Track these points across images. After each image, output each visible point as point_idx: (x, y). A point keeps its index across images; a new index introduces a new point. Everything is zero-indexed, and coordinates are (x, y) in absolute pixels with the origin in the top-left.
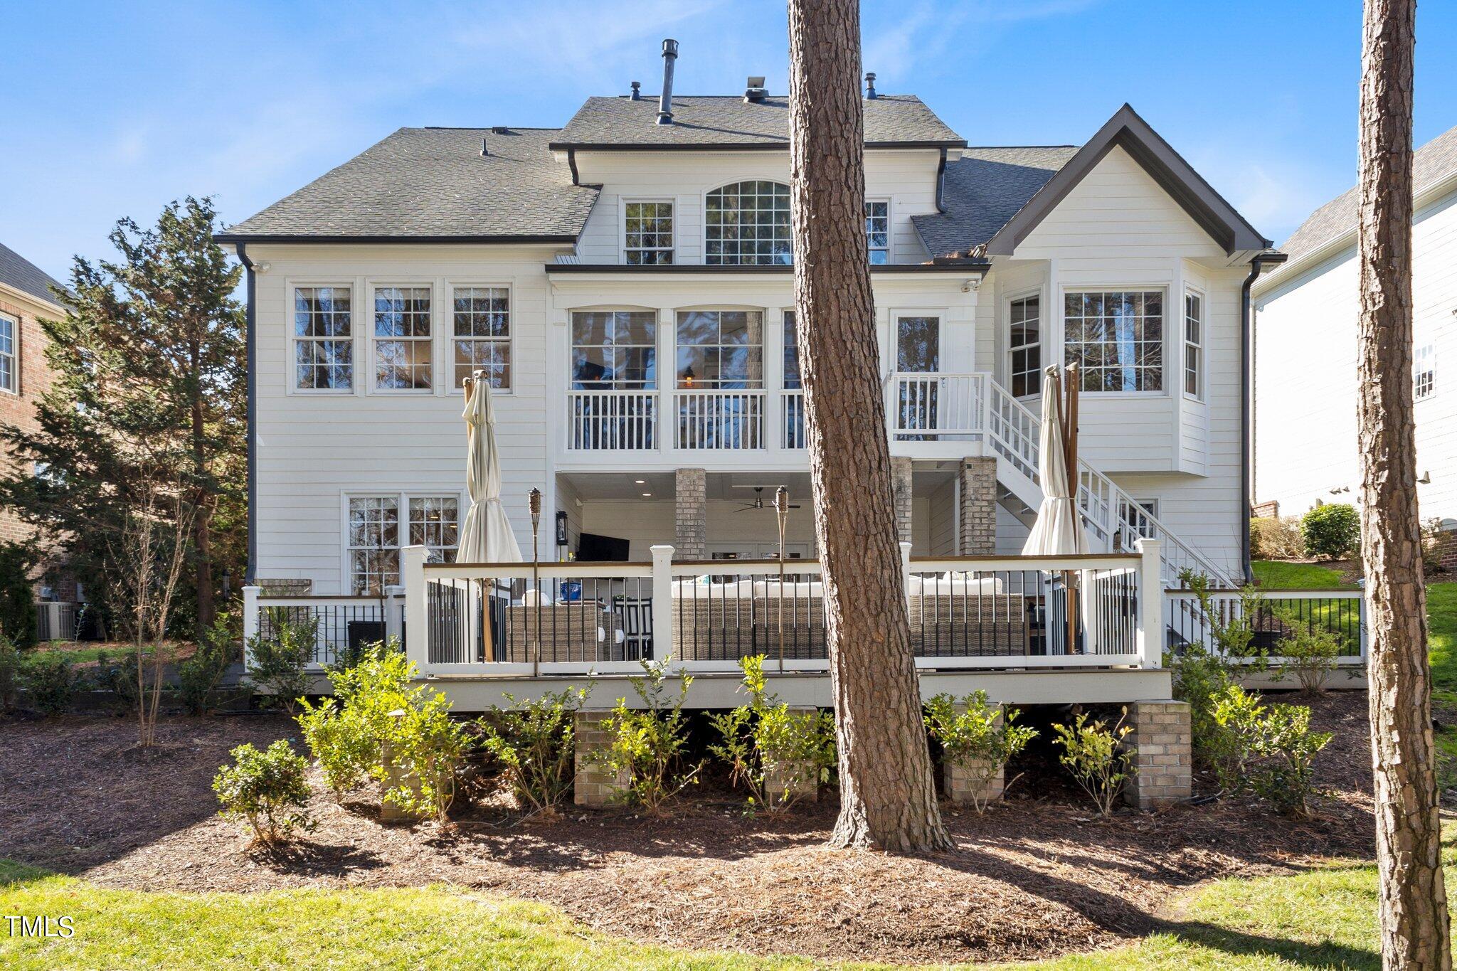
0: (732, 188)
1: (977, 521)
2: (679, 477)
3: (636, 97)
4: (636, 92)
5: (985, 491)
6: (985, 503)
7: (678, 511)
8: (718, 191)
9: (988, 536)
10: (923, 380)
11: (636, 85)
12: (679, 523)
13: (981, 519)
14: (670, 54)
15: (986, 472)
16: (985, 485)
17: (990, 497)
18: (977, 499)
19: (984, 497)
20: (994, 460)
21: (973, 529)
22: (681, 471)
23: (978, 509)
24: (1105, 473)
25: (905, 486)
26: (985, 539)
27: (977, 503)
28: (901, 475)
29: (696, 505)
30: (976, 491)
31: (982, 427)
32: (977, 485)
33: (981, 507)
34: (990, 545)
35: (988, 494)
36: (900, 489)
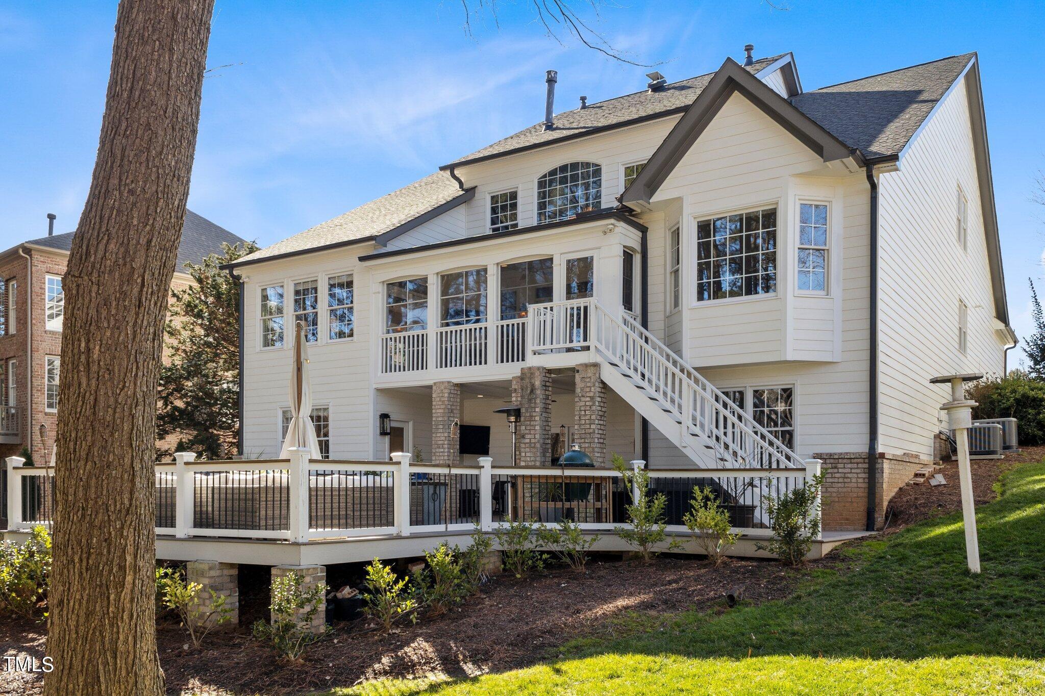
0: (553, 173)
1: (583, 413)
2: (434, 388)
3: (584, 107)
4: (584, 103)
5: (588, 390)
6: (588, 399)
7: (434, 411)
8: (545, 176)
9: (590, 424)
10: (579, 305)
11: (583, 99)
12: (434, 419)
13: (585, 411)
14: (551, 81)
15: (589, 375)
16: (588, 385)
17: (592, 394)
18: (583, 396)
19: (588, 394)
20: (598, 365)
21: (580, 419)
22: (437, 383)
23: (583, 404)
24: (696, 369)
25: (535, 389)
26: (588, 426)
27: (583, 399)
28: (533, 381)
29: (443, 407)
30: (582, 390)
31: (590, 340)
32: (582, 385)
33: (586, 402)
34: (591, 431)
35: (590, 391)
36: (532, 391)
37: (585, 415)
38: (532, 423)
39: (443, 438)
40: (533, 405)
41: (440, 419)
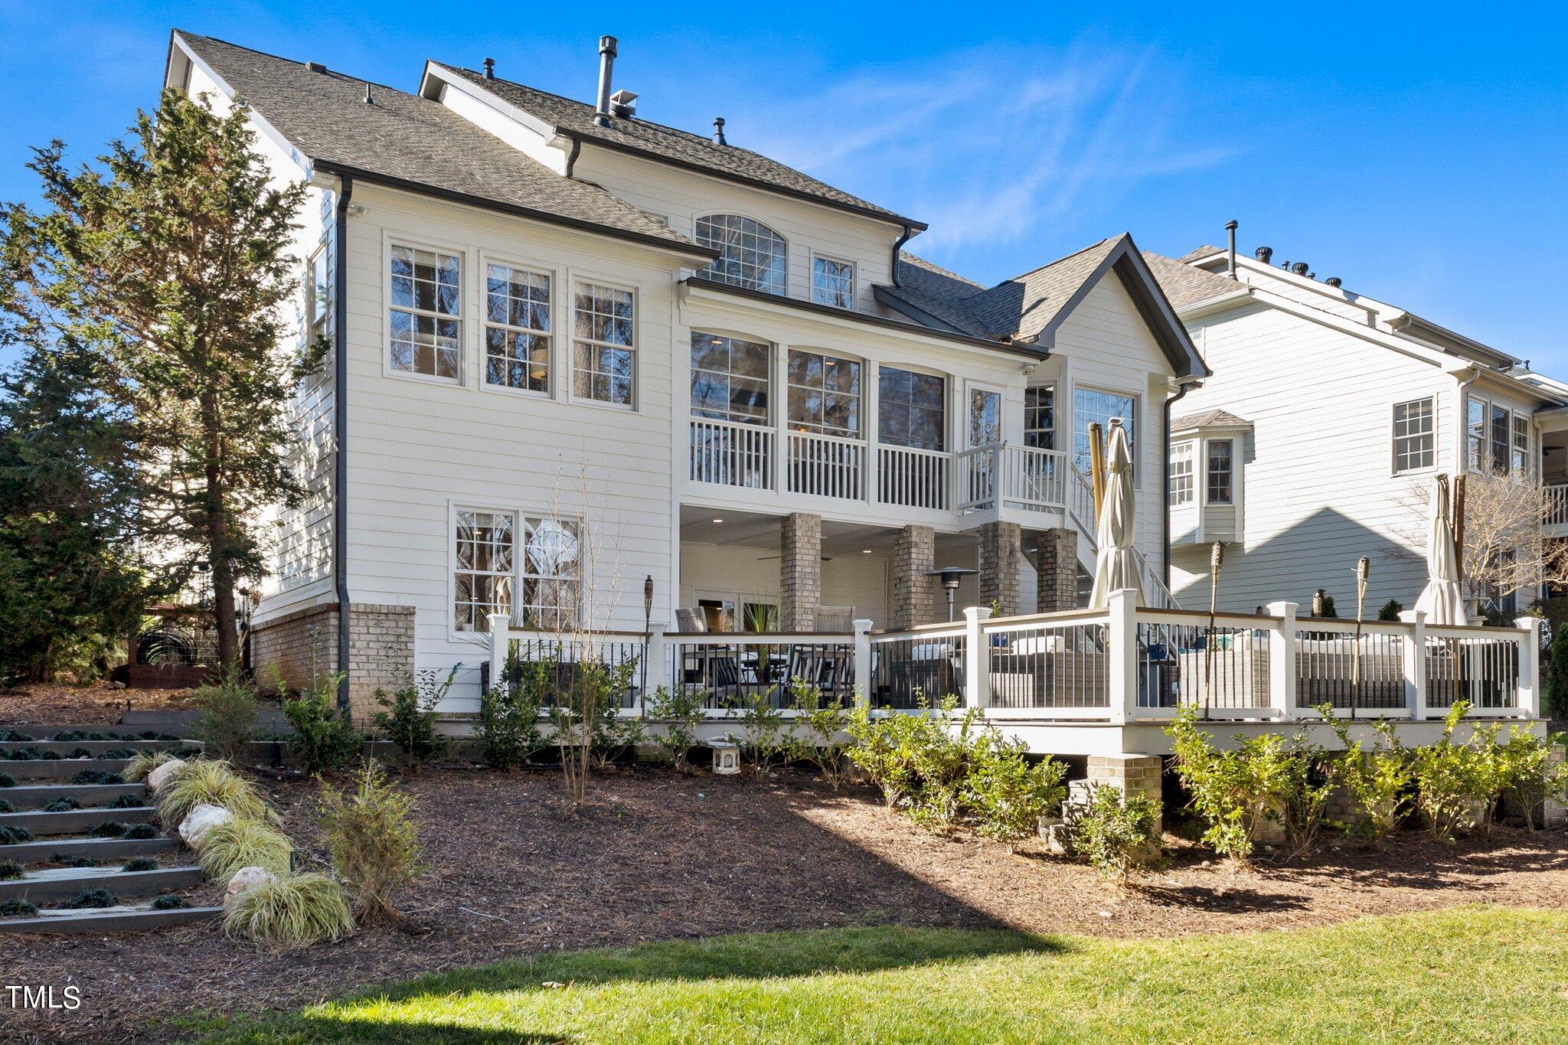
1: (1065, 588)
2: (796, 521)
5: (1069, 561)
6: (1069, 572)
7: (798, 557)
12: (798, 569)
13: (1067, 586)
15: (1069, 544)
16: (1069, 555)
17: (1073, 567)
20: (1075, 533)
21: (1062, 595)
22: (800, 515)
23: (1064, 577)
25: (1015, 551)
27: (1065, 571)
28: (1012, 541)
29: (813, 552)
30: (1063, 560)
31: (1064, 502)
32: (1063, 555)
35: (1072, 563)
36: (1011, 553)
37: (1067, 591)
38: (1012, 593)
39: (812, 600)
40: (1012, 571)
41: (809, 570)
